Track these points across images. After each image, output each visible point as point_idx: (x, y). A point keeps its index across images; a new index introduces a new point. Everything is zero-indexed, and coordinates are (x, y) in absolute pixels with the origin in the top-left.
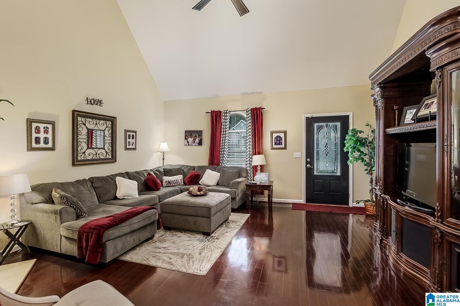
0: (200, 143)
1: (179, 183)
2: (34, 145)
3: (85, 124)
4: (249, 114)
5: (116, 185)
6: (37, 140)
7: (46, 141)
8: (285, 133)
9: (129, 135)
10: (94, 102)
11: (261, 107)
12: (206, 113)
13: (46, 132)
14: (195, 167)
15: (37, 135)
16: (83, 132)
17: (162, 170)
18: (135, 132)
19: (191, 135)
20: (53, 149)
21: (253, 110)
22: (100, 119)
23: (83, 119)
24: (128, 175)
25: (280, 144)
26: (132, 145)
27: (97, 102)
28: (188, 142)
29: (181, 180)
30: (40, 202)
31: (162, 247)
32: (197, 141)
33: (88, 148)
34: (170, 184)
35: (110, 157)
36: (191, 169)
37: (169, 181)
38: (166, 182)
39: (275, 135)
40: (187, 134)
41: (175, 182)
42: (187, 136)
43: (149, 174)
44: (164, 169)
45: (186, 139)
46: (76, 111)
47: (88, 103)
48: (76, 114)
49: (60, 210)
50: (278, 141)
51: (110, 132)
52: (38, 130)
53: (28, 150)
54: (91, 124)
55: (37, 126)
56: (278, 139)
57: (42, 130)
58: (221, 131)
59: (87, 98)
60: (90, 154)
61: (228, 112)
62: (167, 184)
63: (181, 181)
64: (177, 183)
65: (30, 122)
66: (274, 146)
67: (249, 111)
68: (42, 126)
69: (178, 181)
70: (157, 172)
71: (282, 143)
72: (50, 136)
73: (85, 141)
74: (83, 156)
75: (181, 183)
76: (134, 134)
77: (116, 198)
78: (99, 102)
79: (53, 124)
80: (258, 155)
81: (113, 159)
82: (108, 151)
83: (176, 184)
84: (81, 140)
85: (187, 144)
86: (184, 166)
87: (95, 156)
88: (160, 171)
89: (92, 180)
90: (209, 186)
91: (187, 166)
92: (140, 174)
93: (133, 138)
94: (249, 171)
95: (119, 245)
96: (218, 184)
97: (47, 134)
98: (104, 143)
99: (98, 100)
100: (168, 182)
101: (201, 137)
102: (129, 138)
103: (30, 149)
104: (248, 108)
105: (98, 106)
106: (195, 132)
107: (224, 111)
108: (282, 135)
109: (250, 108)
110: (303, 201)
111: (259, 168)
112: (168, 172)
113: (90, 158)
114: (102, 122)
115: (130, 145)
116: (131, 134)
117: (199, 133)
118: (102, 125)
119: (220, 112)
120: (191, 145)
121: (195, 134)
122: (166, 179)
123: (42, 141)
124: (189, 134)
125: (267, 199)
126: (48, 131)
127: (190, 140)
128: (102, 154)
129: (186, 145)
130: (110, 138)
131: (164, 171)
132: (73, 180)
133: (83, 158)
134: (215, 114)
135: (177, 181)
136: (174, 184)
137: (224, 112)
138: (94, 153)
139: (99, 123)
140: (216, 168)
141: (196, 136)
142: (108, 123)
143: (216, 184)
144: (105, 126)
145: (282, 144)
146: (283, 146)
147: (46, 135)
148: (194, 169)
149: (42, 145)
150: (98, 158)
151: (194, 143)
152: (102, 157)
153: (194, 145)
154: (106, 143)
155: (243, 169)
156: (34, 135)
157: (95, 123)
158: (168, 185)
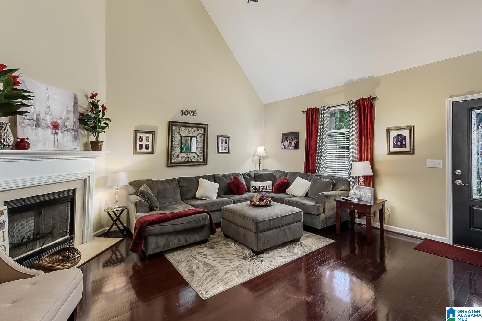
0: (296, 147)
1: (267, 190)
2: (138, 150)
3: (179, 133)
4: (352, 108)
5: (198, 185)
6: (141, 146)
7: (147, 147)
8: (412, 129)
9: (222, 140)
10: (188, 113)
11: (371, 96)
12: (302, 112)
13: (147, 140)
14: (287, 174)
15: (141, 143)
16: (177, 138)
17: (253, 174)
18: (229, 137)
19: (288, 137)
20: (152, 153)
21: (358, 102)
22: (193, 127)
23: (177, 128)
24: (214, 178)
25: (403, 145)
26: (225, 149)
27: (190, 113)
28: (284, 146)
29: (269, 186)
30: (133, 194)
31: (204, 254)
32: (293, 144)
33: (181, 152)
34: (257, 190)
35: (202, 160)
36: (284, 175)
37: (256, 186)
38: (253, 187)
39: (393, 134)
40: (284, 137)
41: (262, 188)
42: (283, 139)
43: (236, 178)
44: (254, 174)
45: (282, 142)
46: (171, 122)
47: (182, 115)
48: (172, 125)
49: (136, 203)
50: (400, 142)
51: (202, 137)
52: (141, 139)
53: (134, 154)
54: (184, 132)
55: (141, 136)
56: (399, 139)
57: (144, 139)
58: (317, 132)
59: (182, 110)
60: (183, 157)
61: (325, 108)
62: (254, 189)
63: (269, 188)
64: (265, 189)
65: (136, 132)
66: (392, 150)
67: (352, 104)
68: (144, 136)
69: (266, 187)
70: (247, 176)
71: (405, 145)
72: (150, 143)
73: (179, 146)
74: (176, 159)
75: (269, 190)
76: (227, 139)
77: (195, 198)
78: (193, 113)
79: (152, 133)
80: (364, 161)
81: (204, 162)
82: (199, 155)
83: (263, 190)
84: (175, 146)
85: (284, 148)
86: (277, 171)
87: (187, 159)
88: (250, 175)
89: (180, 180)
90: (296, 197)
91: (280, 172)
92: (227, 177)
93: (226, 143)
94: (351, 183)
95: (161, 241)
96: (307, 195)
97: (148, 141)
98: (196, 147)
99: (192, 111)
100: (255, 188)
101: (297, 140)
102: (222, 143)
103: (136, 153)
104: (351, 101)
105: (191, 116)
106: (291, 135)
107: (322, 107)
108: (406, 133)
109: (355, 101)
110: (446, 239)
111: (362, 180)
112: (258, 177)
113: (183, 160)
114: (194, 129)
115: (223, 149)
116: (224, 139)
117: (296, 135)
118: (194, 132)
119: (317, 109)
120: (287, 149)
121: (291, 136)
122: (254, 184)
123: (144, 147)
124: (286, 137)
125: (379, 224)
126: (149, 140)
127: (287, 143)
128: (193, 157)
129: (282, 149)
130: (202, 144)
131: (254, 176)
132: (164, 178)
133: (176, 161)
134: (311, 112)
135: (264, 187)
136: (261, 190)
137: (321, 109)
138: (186, 156)
139: (191, 131)
140: (308, 176)
141: (292, 139)
142: (200, 130)
143: (304, 195)
144: (197, 133)
145: (405, 147)
146: (407, 149)
147: (147, 143)
148: (286, 176)
149: (144, 150)
150: (190, 161)
151: (290, 146)
152: (193, 160)
153: (290, 149)
154: (198, 148)
155: (341, 180)
156: (139, 143)
157: (187, 131)
158: (255, 191)
